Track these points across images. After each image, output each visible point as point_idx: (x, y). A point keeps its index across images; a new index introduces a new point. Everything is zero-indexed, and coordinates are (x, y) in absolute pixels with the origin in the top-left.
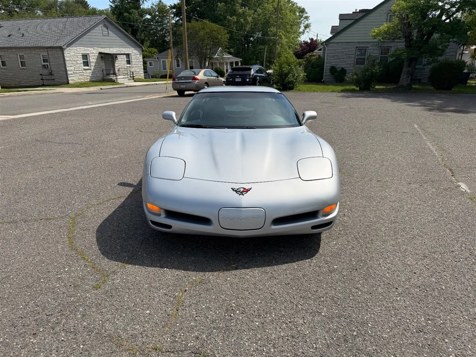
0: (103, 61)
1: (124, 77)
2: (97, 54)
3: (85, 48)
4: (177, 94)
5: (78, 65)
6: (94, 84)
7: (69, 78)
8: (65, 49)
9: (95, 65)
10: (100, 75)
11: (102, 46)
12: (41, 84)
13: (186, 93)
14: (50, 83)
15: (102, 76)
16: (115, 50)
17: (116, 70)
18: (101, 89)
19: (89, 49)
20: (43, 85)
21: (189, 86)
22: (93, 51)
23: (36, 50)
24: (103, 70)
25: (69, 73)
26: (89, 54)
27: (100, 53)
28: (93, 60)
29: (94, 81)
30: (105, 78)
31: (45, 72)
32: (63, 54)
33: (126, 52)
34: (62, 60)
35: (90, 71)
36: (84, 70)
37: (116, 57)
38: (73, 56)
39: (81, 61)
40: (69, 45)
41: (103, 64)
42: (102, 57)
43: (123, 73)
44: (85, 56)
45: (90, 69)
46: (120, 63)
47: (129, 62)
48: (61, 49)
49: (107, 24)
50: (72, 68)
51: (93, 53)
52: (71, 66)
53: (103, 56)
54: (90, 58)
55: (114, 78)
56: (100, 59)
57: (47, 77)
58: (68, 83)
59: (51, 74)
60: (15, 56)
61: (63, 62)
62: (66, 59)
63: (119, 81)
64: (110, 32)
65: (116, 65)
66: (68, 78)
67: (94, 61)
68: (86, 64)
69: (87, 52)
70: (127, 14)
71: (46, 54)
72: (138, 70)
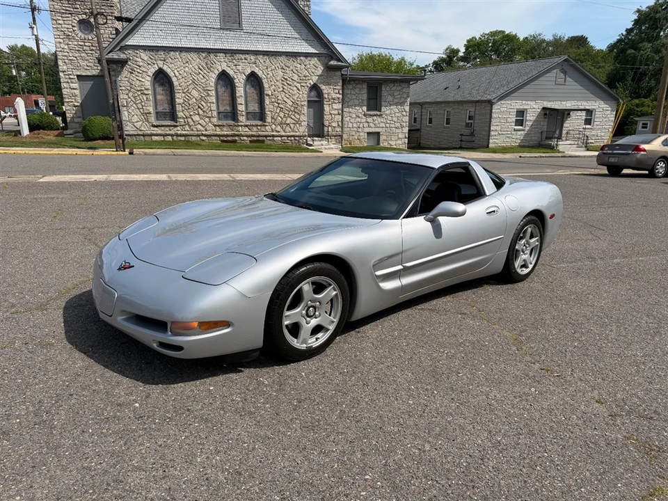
0: (546, 120)
1: (573, 142)
2: (539, 110)
3: (524, 102)
4: (607, 172)
5: (508, 124)
6: (524, 149)
7: (491, 141)
8: (495, 103)
9: (532, 125)
10: (535, 138)
11: (551, 99)
12: (458, 146)
13: (625, 171)
14: (470, 145)
15: (539, 140)
16: (570, 105)
17: (564, 132)
18: (520, 157)
19: (529, 102)
20: (461, 148)
21: (627, 160)
22: (534, 106)
23: (464, 105)
24: (542, 132)
25: (492, 133)
26: (527, 109)
27: (544, 108)
28: (531, 117)
29: (525, 146)
30: (543, 143)
31: (467, 131)
32: (491, 110)
33: (587, 107)
34: (489, 117)
35: (522, 132)
36: (515, 130)
37: (569, 114)
38: (503, 113)
39: (513, 118)
40: (502, 98)
41: (544, 125)
42: (545, 114)
43: (574, 138)
44: (521, 113)
45: (524, 130)
46: (574, 123)
47: (588, 122)
48: (490, 103)
49: (566, 67)
50: (498, 128)
51: (533, 109)
52: (497, 125)
53: (547, 112)
54: (528, 115)
55: (553, 143)
56: (542, 117)
57: (468, 138)
58: (488, 146)
59: (472, 134)
60: (442, 112)
61: (488, 120)
62: (494, 115)
63: (561, 148)
64: (568, 79)
65: (565, 125)
66: (489, 139)
67: (533, 119)
68: (520, 122)
69: (525, 107)
70: (633, 51)
71: (473, 110)
72: (602, 134)
